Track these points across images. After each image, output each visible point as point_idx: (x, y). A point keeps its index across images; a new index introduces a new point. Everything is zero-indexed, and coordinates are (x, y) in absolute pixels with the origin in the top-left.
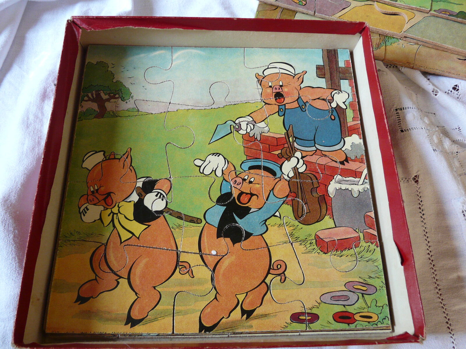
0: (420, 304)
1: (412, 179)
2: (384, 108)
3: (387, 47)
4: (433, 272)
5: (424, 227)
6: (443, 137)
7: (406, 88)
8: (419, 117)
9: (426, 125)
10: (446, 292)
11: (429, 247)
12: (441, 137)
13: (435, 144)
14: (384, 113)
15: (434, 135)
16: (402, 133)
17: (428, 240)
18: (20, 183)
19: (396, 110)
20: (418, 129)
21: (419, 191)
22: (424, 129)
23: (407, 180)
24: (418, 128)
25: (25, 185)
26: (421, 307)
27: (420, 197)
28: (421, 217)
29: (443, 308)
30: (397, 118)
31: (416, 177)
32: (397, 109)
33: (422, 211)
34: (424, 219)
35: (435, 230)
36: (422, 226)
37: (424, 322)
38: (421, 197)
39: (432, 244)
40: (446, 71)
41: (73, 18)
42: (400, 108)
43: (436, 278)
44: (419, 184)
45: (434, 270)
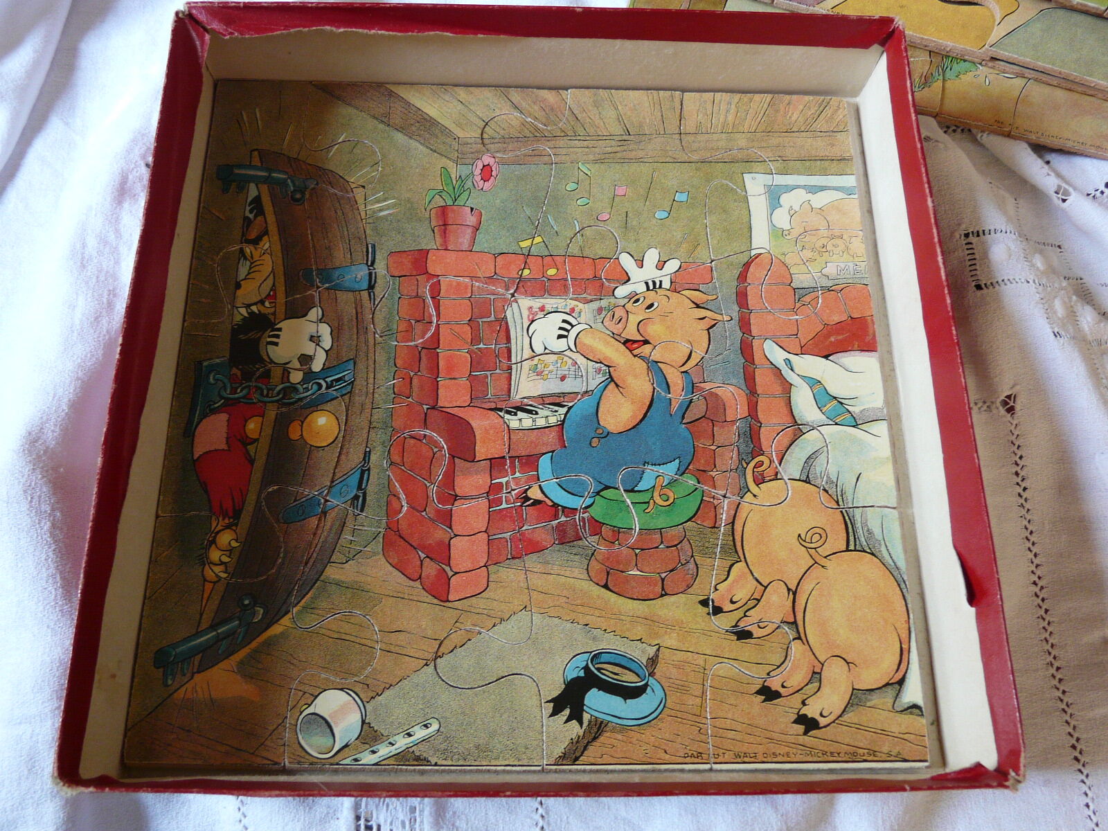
0: (1012, 698)
1: (998, 404)
2: (937, 229)
3: (948, 84)
4: (1044, 628)
5: (1025, 518)
6: (1079, 304)
7: (990, 183)
8: (1022, 255)
9: (1039, 273)
10: (1074, 674)
11: (1037, 566)
12: (1072, 304)
13: (1059, 319)
14: (936, 240)
15: (1055, 297)
16: (979, 293)
17: (1034, 550)
18: (66, 400)
19: (967, 235)
20: (1017, 282)
21: (1016, 433)
22: (1031, 282)
23: (987, 404)
24: (1017, 280)
25: (79, 406)
26: (1016, 706)
27: (1019, 446)
28: (1020, 495)
29: (1066, 712)
30: (968, 254)
31: (1010, 400)
32: (969, 233)
33: (1023, 480)
34: (1026, 500)
35: (1053, 526)
36: (1021, 517)
37: (1021, 741)
38: (1020, 448)
39: (1044, 559)
40: (1089, 143)
41: (188, 7)
42: (975, 231)
43: (1051, 641)
44: (1015, 416)
45: (1047, 622)
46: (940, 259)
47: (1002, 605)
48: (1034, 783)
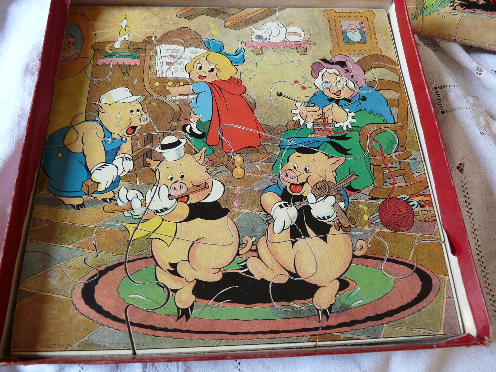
1: (455, 168)
2: (425, 77)
3: (425, 18)
4: (484, 276)
5: (472, 223)
8: (463, 96)
9: (471, 104)
11: (479, 246)
12: (487, 119)
13: (482, 126)
14: (424, 82)
15: (480, 116)
16: (443, 115)
17: (477, 238)
19: (436, 88)
20: (461, 109)
21: (464, 182)
22: (468, 109)
27: (466, 188)
28: (468, 212)
30: (437, 97)
31: (461, 166)
33: (469, 205)
34: (471, 214)
35: (485, 226)
37: (489, 321)
38: (467, 189)
39: (481, 243)
40: (493, 44)
42: (440, 86)
43: (488, 282)
44: (464, 173)
45: (485, 273)
46: (427, 90)
47: (472, 253)
48: (486, 353)
